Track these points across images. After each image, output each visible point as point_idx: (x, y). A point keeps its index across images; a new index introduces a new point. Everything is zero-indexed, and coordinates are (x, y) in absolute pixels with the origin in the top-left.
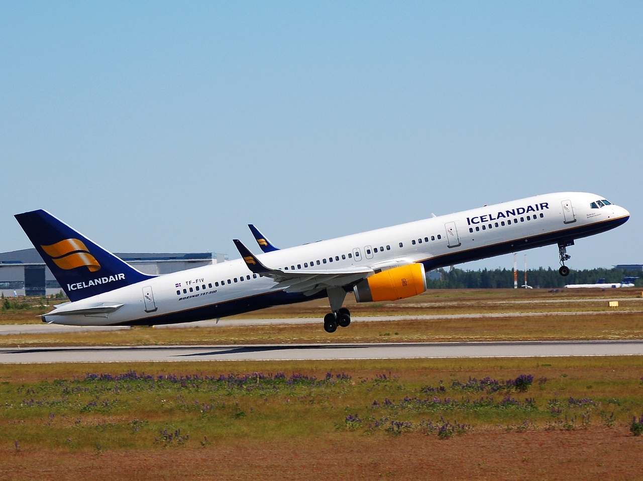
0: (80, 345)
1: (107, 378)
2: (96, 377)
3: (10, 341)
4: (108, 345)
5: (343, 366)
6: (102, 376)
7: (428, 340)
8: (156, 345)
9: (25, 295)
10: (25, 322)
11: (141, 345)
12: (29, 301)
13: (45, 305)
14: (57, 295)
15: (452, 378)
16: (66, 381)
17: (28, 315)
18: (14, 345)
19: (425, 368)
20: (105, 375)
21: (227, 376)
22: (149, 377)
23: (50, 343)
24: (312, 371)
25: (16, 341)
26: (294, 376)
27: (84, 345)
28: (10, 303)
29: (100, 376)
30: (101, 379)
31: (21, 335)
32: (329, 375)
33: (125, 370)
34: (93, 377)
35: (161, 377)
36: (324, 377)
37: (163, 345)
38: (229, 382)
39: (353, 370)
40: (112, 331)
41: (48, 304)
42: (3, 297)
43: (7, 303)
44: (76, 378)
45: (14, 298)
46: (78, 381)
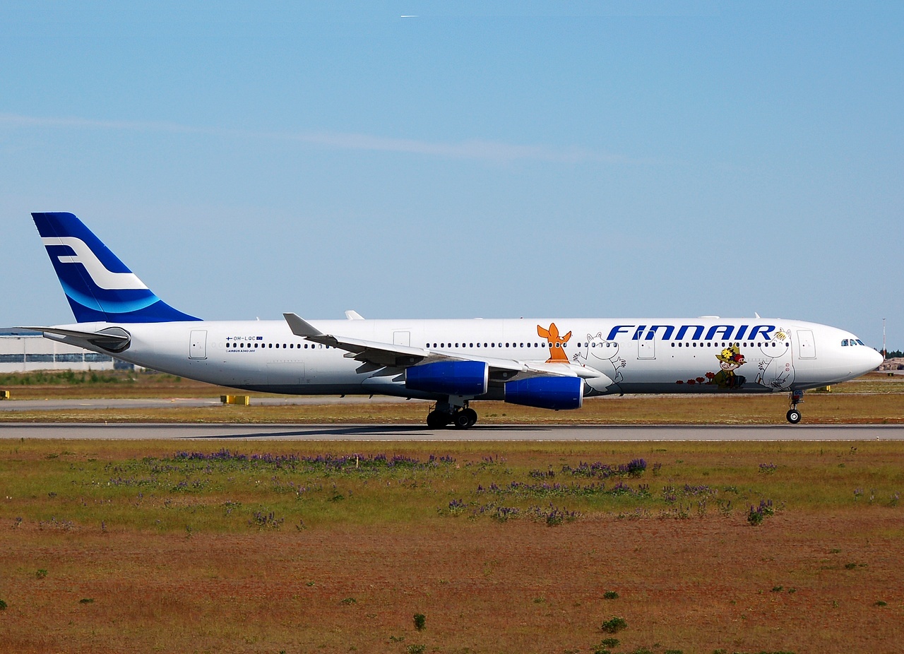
0: (170, 421)
1: (198, 457)
2: (187, 456)
3: (97, 416)
4: (199, 422)
5: (447, 448)
6: (193, 454)
8: (250, 423)
10: (112, 397)
11: (234, 423)
12: (117, 375)
13: (134, 379)
15: (562, 462)
16: (156, 459)
17: (115, 388)
18: (102, 421)
19: (534, 452)
21: (323, 456)
22: (243, 456)
24: (414, 453)
25: (103, 416)
26: (395, 458)
27: (175, 421)
28: (98, 376)
29: (191, 455)
30: (192, 458)
31: (108, 410)
32: (432, 458)
34: (183, 456)
35: (255, 457)
36: (426, 460)
37: (257, 423)
38: (326, 463)
39: (458, 453)
40: (204, 407)
41: (136, 378)
42: (90, 370)
43: (94, 377)
44: (166, 457)
45: (101, 372)
46: (168, 460)
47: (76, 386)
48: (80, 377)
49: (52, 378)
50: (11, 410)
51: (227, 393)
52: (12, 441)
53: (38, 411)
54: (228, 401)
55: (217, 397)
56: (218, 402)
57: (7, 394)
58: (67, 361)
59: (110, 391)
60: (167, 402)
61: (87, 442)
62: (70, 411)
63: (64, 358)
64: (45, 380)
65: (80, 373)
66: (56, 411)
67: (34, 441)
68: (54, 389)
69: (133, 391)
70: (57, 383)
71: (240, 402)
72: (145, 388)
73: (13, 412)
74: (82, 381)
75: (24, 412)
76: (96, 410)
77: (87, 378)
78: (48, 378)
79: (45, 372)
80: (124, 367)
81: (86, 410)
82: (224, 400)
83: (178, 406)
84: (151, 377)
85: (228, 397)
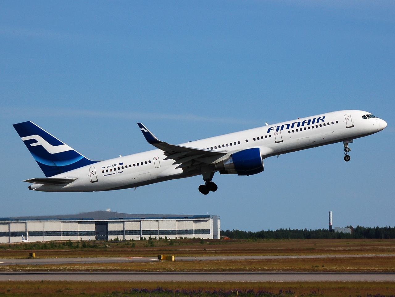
0: (128, 270)
1: (145, 291)
2: (138, 290)
3: (86, 268)
4: (145, 271)
5: (289, 286)
6: (141, 290)
7: (342, 270)
8: (175, 271)
9: (95, 239)
10: (95, 256)
11: (165, 271)
12: (98, 243)
13: (107, 246)
14: (115, 240)
15: (357, 294)
16: (120, 292)
17: (97, 251)
18: (89, 270)
19: (341, 288)
20: (143, 290)
21: (217, 291)
22: (170, 291)
23: (110, 269)
24: (270, 288)
25: (89, 267)
26: (259, 292)
27: (131, 270)
28: (86, 244)
29: (140, 290)
30: (141, 292)
31: (92, 264)
32: (281, 291)
33: (156, 286)
34: (136, 290)
35: (177, 291)
36: (278, 292)
37: (179, 271)
38: (219, 294)
39: (296, 288)
40: (148, 262)
41: (109, 245)
42: (82, 240)
43: (84, 244)
44: (126, 291)
45: (89, 241)
46: (127, 293)
47: (74, 250)
48: (76, 245)
49: (60, 245)
50: (35, 264)
51: (162, 254)
52: (36, 282)
53: (52, 265)
54: (162, 259)
55: (156, 256)
56: (156, 259)
57: (34, 255)
58: (69, 235)
59: (93, 253)
60: (127, 259)
61: (80, 283)
62: (70, 264)
63: (67, 234)
64: (56, 246)
65: (76, 242)
66: (62, 265)
67: (49, 282)
68: (61, 251)
69: (107, 253)
70: (63, 248)
71: (169, 259)
72: (114, 251)
73: (37, 265)
74: (77, 247)
75: (43, 266)
76: (85, 264)
77: (80, 245)
78: (57, 245)
79: (55, 242)
80: (102, 238)
81: (79, 264)
82: (159, 258)
83: (133, 262)
84: (118, 244)
85: (162, 256)
